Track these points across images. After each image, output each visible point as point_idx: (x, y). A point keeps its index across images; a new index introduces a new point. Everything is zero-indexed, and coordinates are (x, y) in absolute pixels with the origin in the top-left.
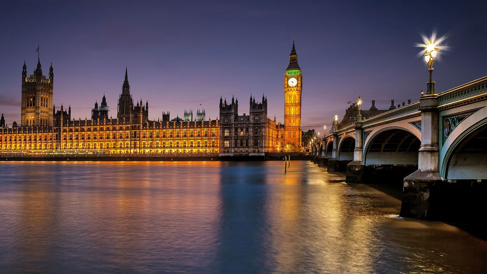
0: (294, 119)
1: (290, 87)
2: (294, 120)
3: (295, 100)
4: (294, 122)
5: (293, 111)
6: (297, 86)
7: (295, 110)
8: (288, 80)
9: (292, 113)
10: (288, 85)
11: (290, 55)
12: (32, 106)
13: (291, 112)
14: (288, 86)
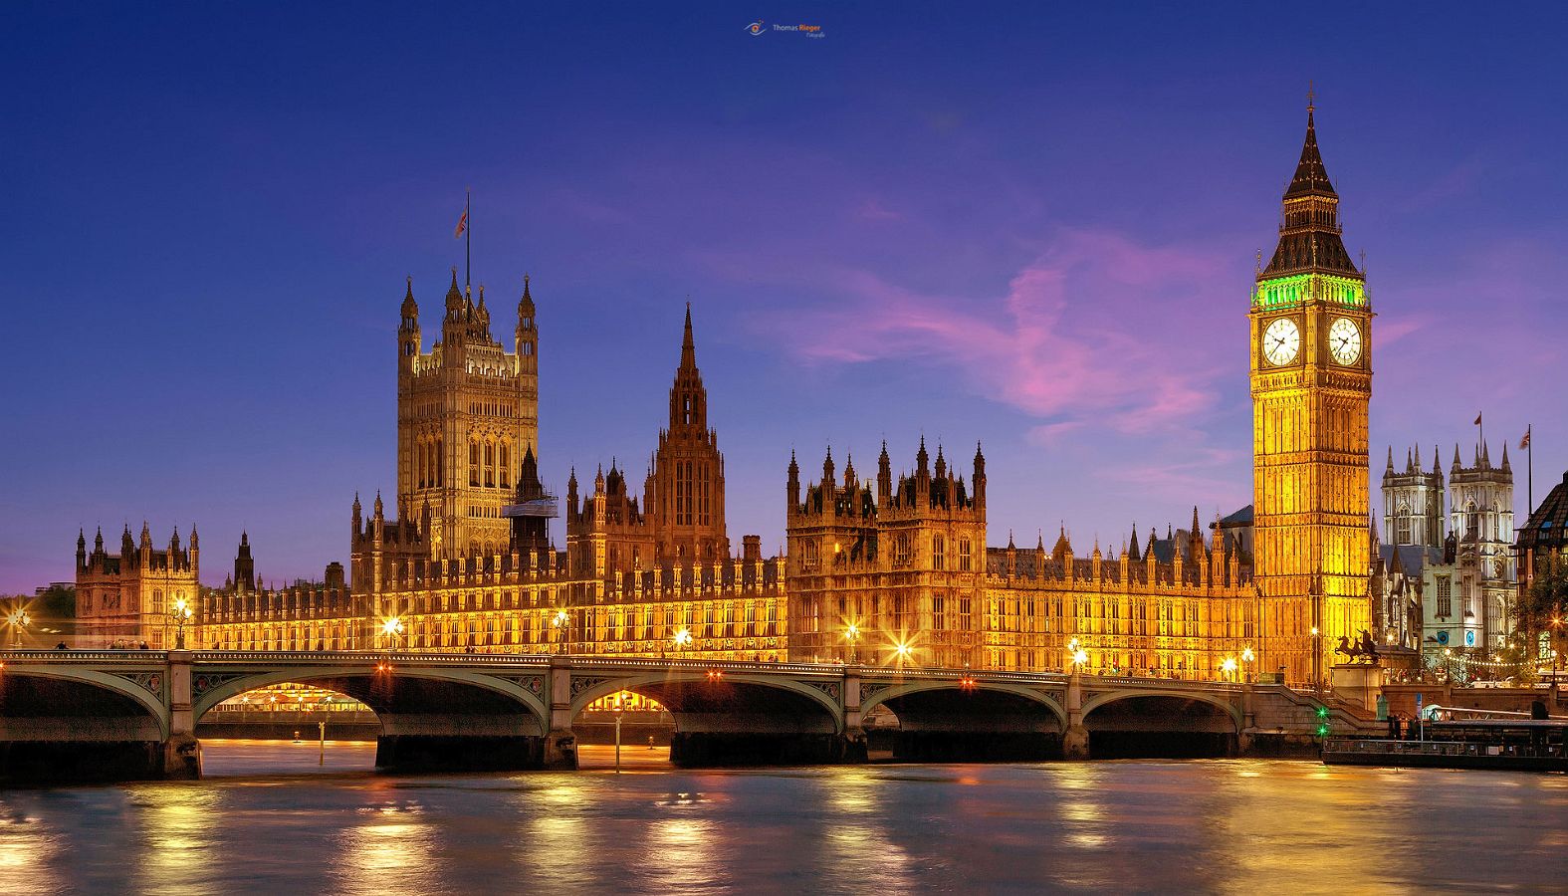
0: (1297, 538)
1: (1273, 368)
2: (1298, 543)
3: (1297, 436)
4: (1298, 551)
5: (1291, 495)
6: (1301, 361)
7: (1297, 489)
8: (1262, 331)
9: (1288, 507)
10: (1261, 358)
11: (1284, 199)
12: (435, 488)
13: (1284, 496)
14: (1260, 362)
